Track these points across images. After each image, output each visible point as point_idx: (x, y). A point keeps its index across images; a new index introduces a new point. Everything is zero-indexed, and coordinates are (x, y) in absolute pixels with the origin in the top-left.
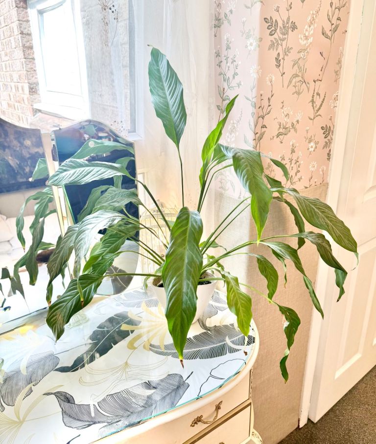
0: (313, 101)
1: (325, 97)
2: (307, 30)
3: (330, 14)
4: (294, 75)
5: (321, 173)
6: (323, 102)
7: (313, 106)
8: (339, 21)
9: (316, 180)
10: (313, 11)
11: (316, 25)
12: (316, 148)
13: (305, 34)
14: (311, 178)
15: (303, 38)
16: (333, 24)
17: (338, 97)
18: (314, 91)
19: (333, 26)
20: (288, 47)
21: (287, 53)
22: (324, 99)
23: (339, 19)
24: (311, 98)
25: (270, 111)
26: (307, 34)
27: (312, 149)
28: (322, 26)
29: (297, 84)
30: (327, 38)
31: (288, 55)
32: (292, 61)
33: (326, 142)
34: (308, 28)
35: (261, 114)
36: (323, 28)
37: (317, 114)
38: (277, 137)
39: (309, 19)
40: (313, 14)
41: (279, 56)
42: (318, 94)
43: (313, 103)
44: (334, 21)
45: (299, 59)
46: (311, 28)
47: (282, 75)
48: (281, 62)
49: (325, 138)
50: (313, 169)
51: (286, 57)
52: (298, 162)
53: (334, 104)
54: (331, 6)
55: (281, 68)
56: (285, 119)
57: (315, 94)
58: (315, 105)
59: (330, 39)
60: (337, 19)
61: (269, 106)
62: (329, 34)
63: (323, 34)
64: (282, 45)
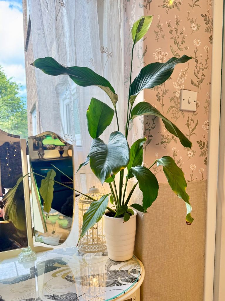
0: (188, 124)
1: (198, 122)
2: (179, 80)
3: (196, 72)
4: (171, 106)
5: (200, 173)
6: (196, 125)
7: (188, 127)
8: (203, 77)
9: (196, 177)
10: (182, 70)
11: (186, 78)
12: (194, 155)
13: (178, 83)
14: (192, 175)
15: (176, 85)
16: (199, 78)
17: (209, 123)
18: (189, 118)
19: (199, 80)
20: (166, 89)
21: (165, 93)
22: (197, 124)
23: (203, 75)
24: (186, 122)
25: (154, 127)
26: (179, 83)
27: (191, 156)
28: (191, 79)
29: (174, 112)
30: (195, 86)
31: (165, 94)
32: (169, 98)
33: (202, 152)
34: (180, 79)
35: (148, 128)
36: (192, 80)
37: (192, 133)
38: (161, 144)
39: (180, 74)
40: (183, 71)
41: (159, 94)
42: (192, 120)
43: (188, 126)
44: (200, 76)
45: (174, 97)
46: (182, 79)
47: (162, 106)
48: (161, 98)
49: (201, 149)
50: (193, 169)
51: (164, 95)
52: (180, 162)
53: (206, 127)
54: (196, 68)
55: (161, 101)
56: (167, 133)
57: (190, 120)
58: (190, 127)
59: (198, 87)
60: (202, 75)
61: (154, 123)
62: (197, 84)
63: (192, 83)
64: (161, 88)
